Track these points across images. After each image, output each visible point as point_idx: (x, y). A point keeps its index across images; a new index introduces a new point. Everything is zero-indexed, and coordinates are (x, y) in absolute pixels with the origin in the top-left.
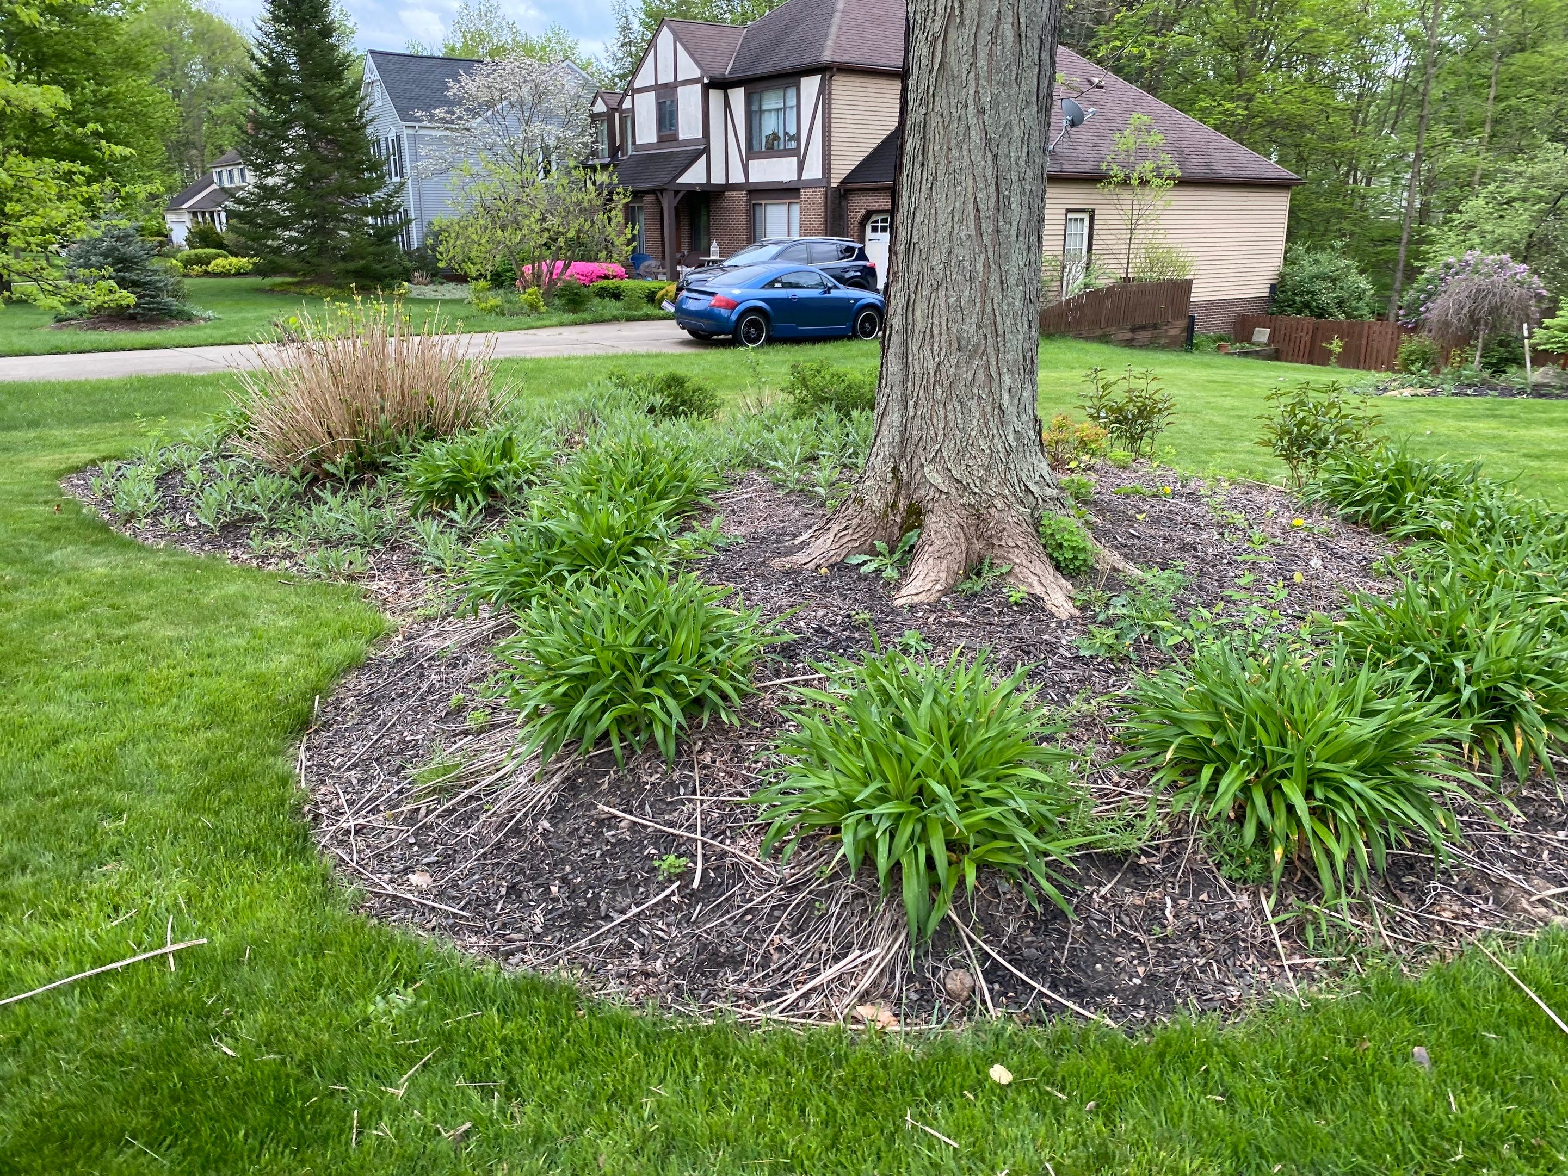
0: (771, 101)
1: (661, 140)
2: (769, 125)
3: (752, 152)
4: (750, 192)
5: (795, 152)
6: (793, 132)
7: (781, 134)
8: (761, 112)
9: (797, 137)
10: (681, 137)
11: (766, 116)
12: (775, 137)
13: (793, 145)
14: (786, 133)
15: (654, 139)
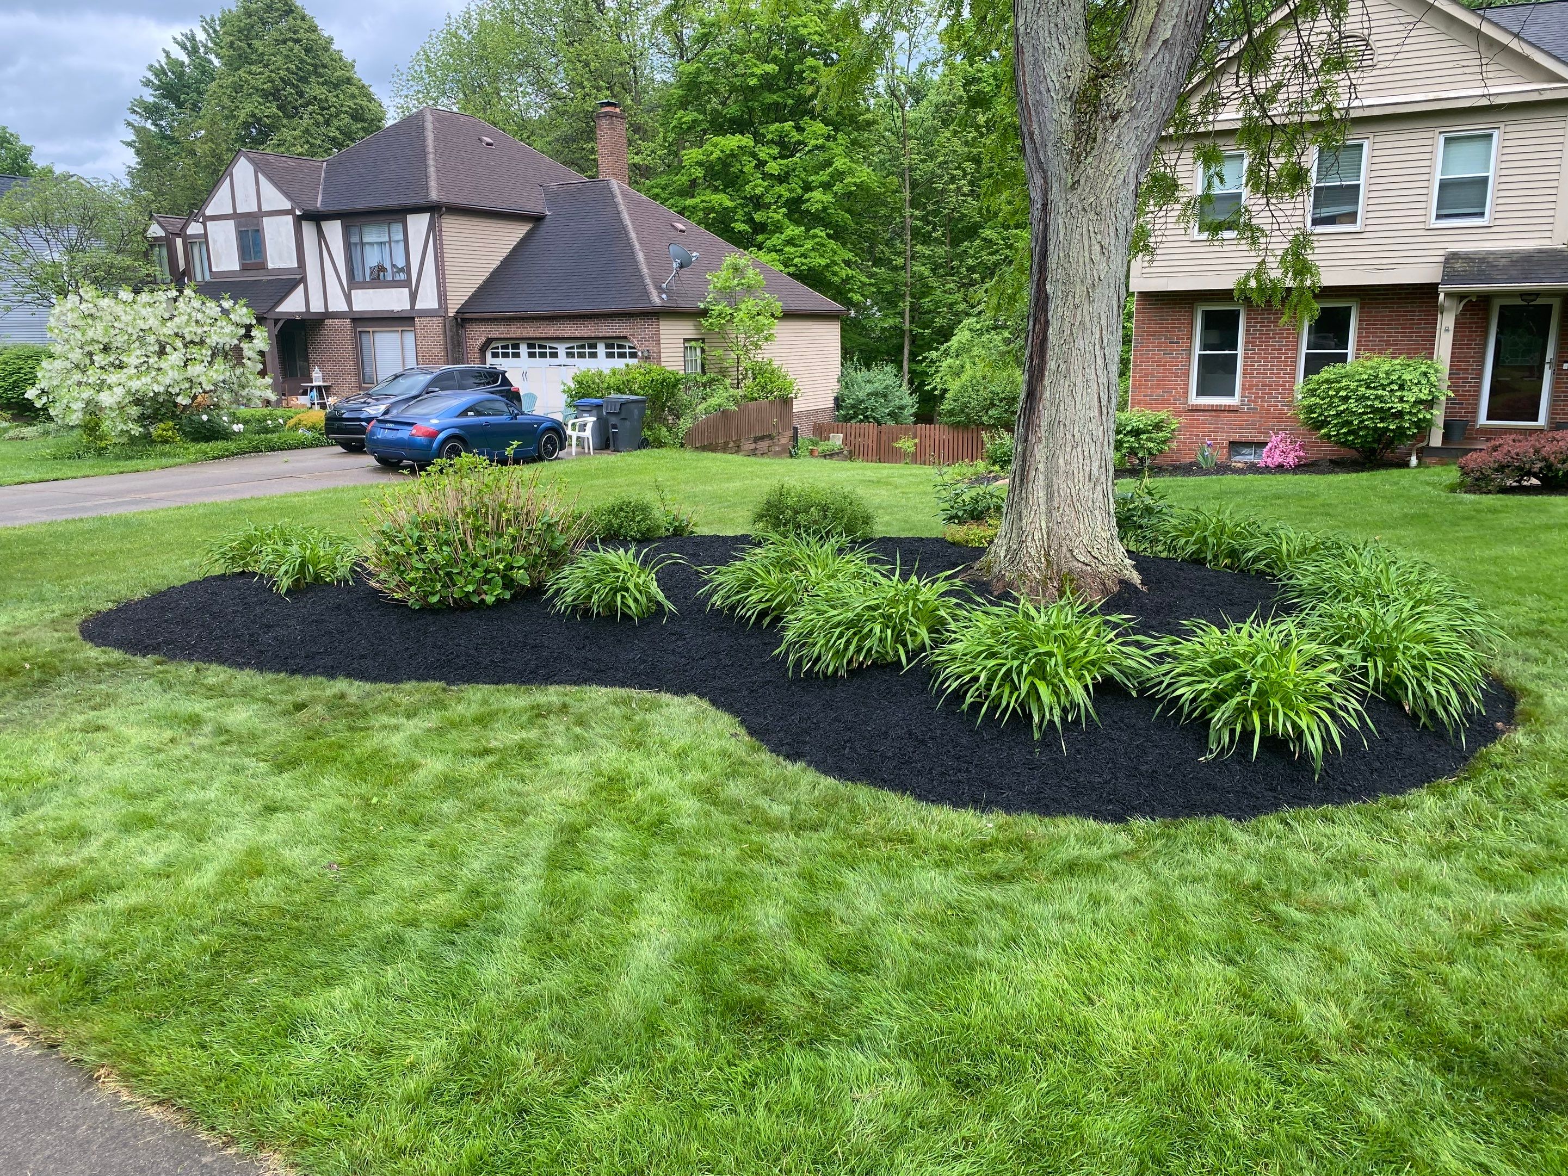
0: (372, 235)
1: (245, 268)
2: (373, 258)
3: (354, 282)
4: (354, 320)
5: (406, 283)
6: (401, 263)
7: (388, 266)
8: (363, 244)
9: (407, 269)
10: (270, 266)
11: (367, 249)
12: (381, 269)
13: (403, 276)
14: (394, 266)
15: (236, 267)
